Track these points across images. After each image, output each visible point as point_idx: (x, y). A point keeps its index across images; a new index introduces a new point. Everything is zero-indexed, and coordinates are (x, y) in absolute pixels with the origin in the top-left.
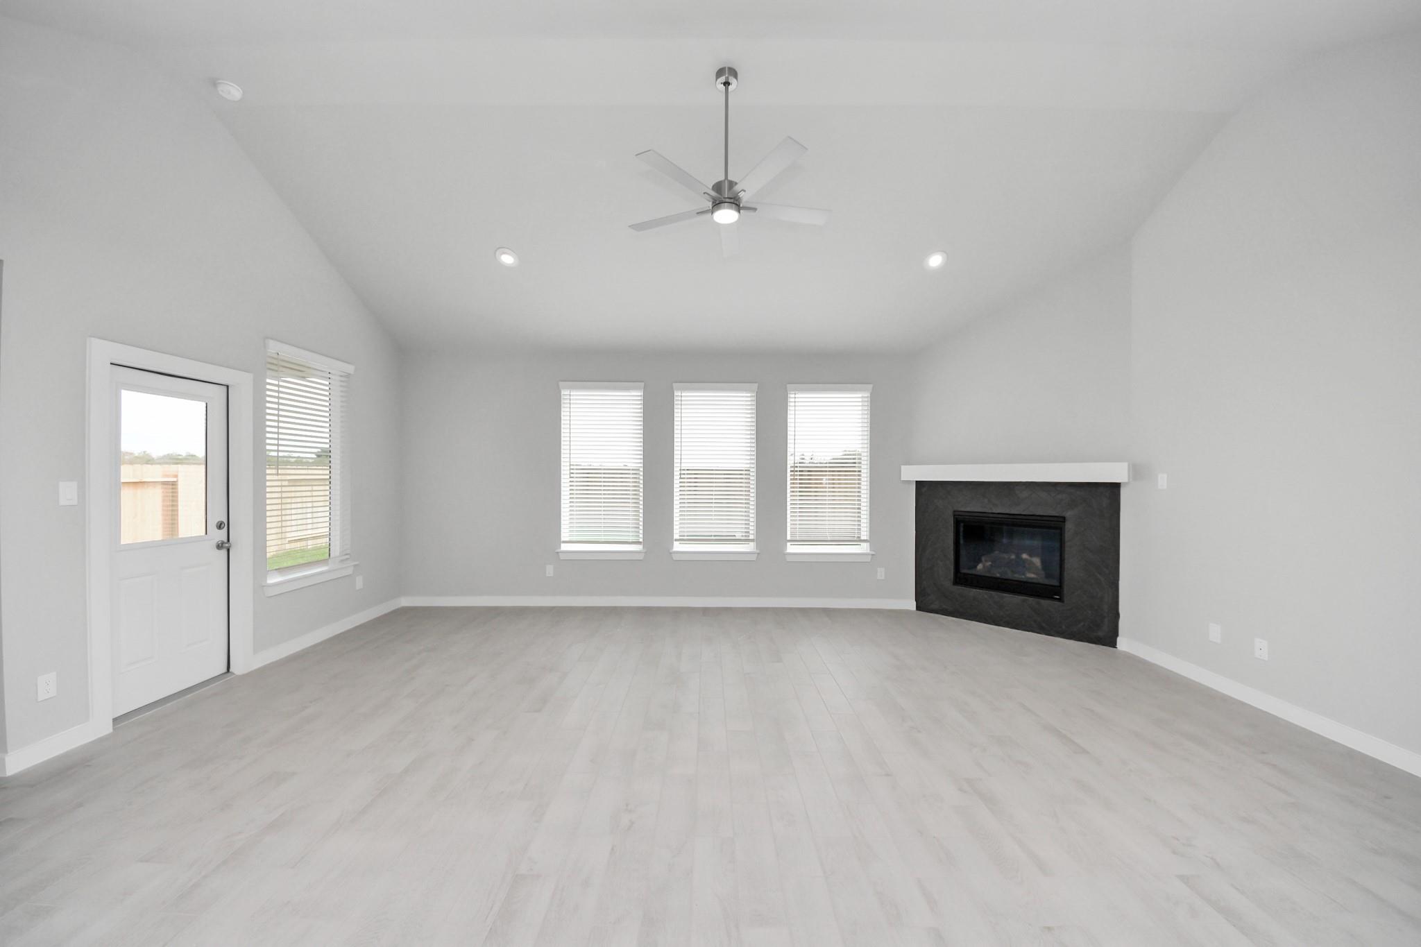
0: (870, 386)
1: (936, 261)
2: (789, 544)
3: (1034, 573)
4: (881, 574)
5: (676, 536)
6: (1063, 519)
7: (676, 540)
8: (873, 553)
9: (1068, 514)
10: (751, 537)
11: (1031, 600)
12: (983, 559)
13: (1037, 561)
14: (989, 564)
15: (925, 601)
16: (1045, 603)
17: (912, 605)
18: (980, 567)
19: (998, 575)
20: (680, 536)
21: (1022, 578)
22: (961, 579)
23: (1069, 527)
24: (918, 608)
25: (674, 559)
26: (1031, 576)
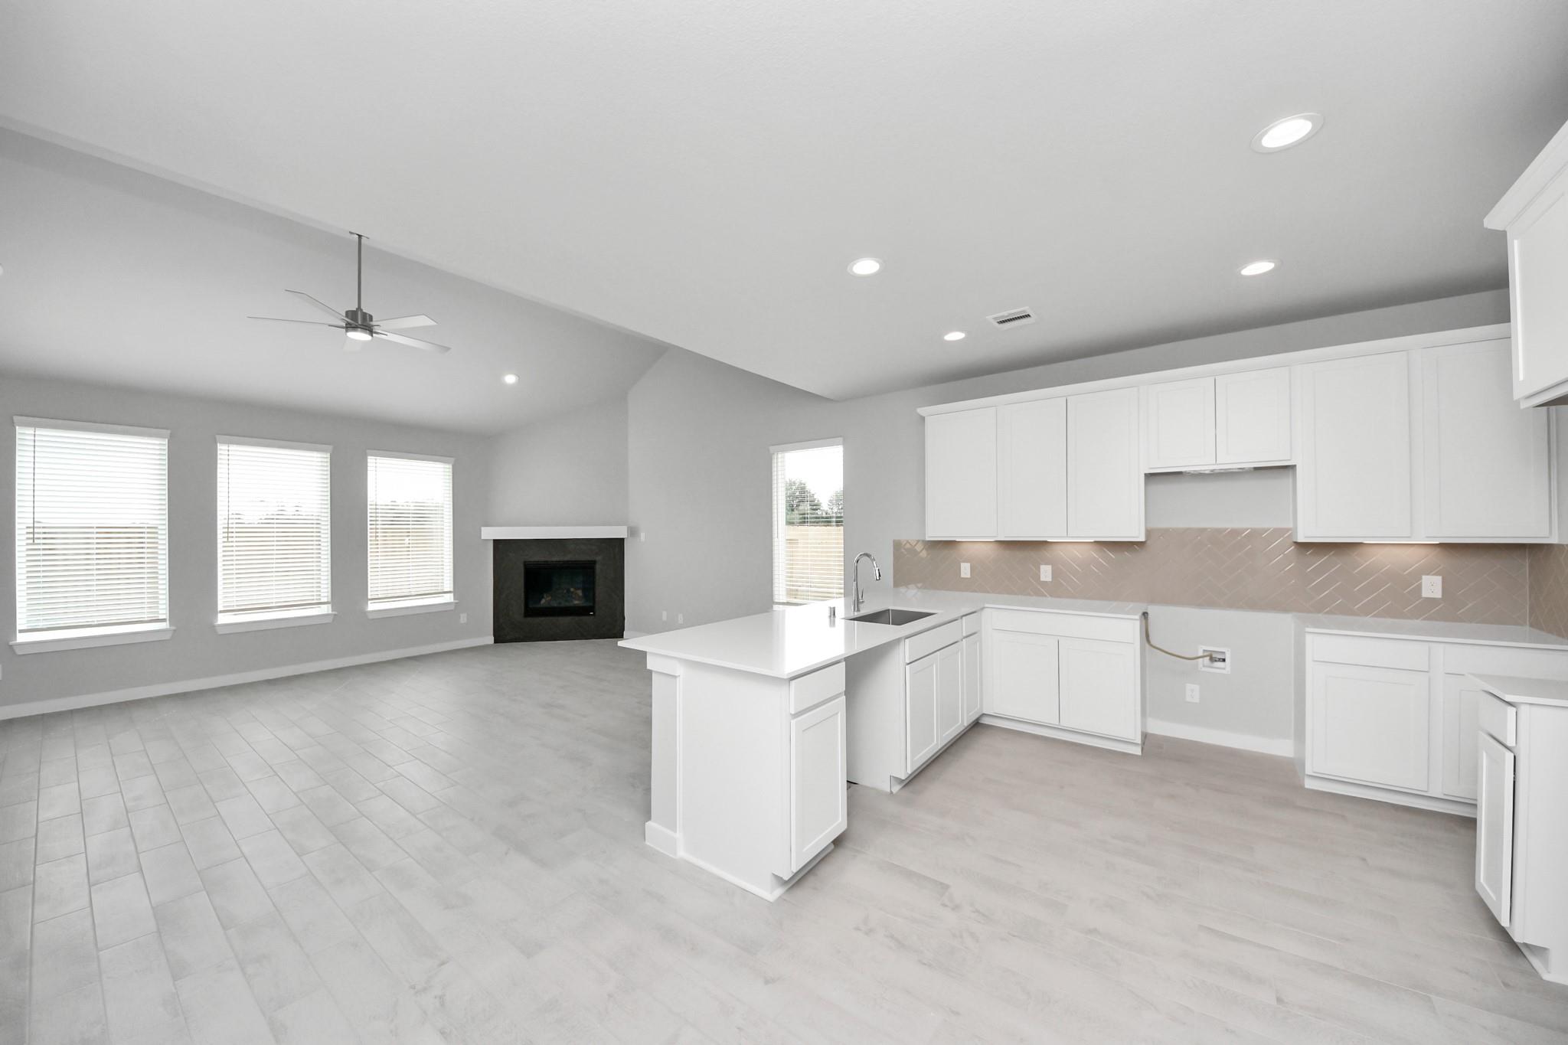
0: (453, 459)
1: (510, 379)
2: (369, 602)
3: (578, 600)
4: (463, 618)
5: (220, 608)
6: (594, 562)
7: (221, 612)
8: (457, 601)
9: (598, 558)
10: (325, 600)
11: (577, 618)
12: (545, 596)
13: (580, 592)
14: (550, 598)
15: (501, 636)
16: (585, 618)
17: (490, 640)
18: (543, 601)
19: (556, 605)
20: (224, 607)
21: (571, 604)
22: (529, 612)
23: (598, 567)
24: (496, 641)
25: (220, 633)
26: (576, 602)
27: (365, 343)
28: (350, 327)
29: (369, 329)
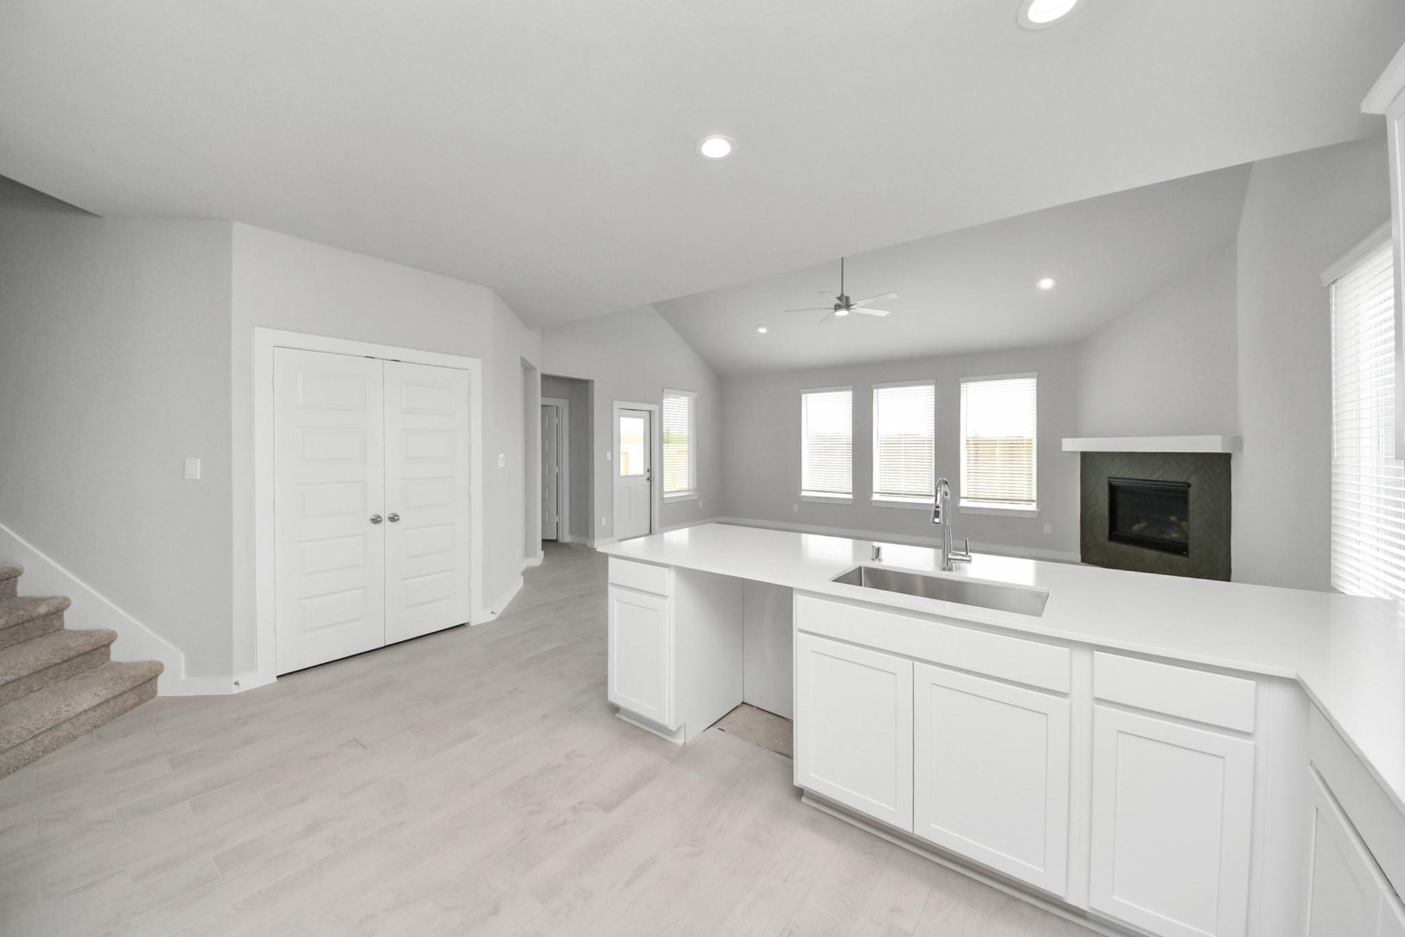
0: (1036, 374)
1: (1046, 284)
2: (961, 499)
4: (1047, 529)
5: (875, 490)
6: (1188, 485)
7: (875, 493)
8: (1040, 511)
9: (1191, 481)
10: (930, 493)
11: (1165, 556)
12: (1141, 520)
14: (1144, 525)
15: (1087, 554)
16: (1175, 558)
18: (1135, 528)
19: (1148, 535)
21: (1167, 536)
22: (1114, 536)
23: (1192, 492)
25: (874, 505)
26: (1174, 535)
27: (847, 316)
28: (837, 307)
29: (848, 307)
